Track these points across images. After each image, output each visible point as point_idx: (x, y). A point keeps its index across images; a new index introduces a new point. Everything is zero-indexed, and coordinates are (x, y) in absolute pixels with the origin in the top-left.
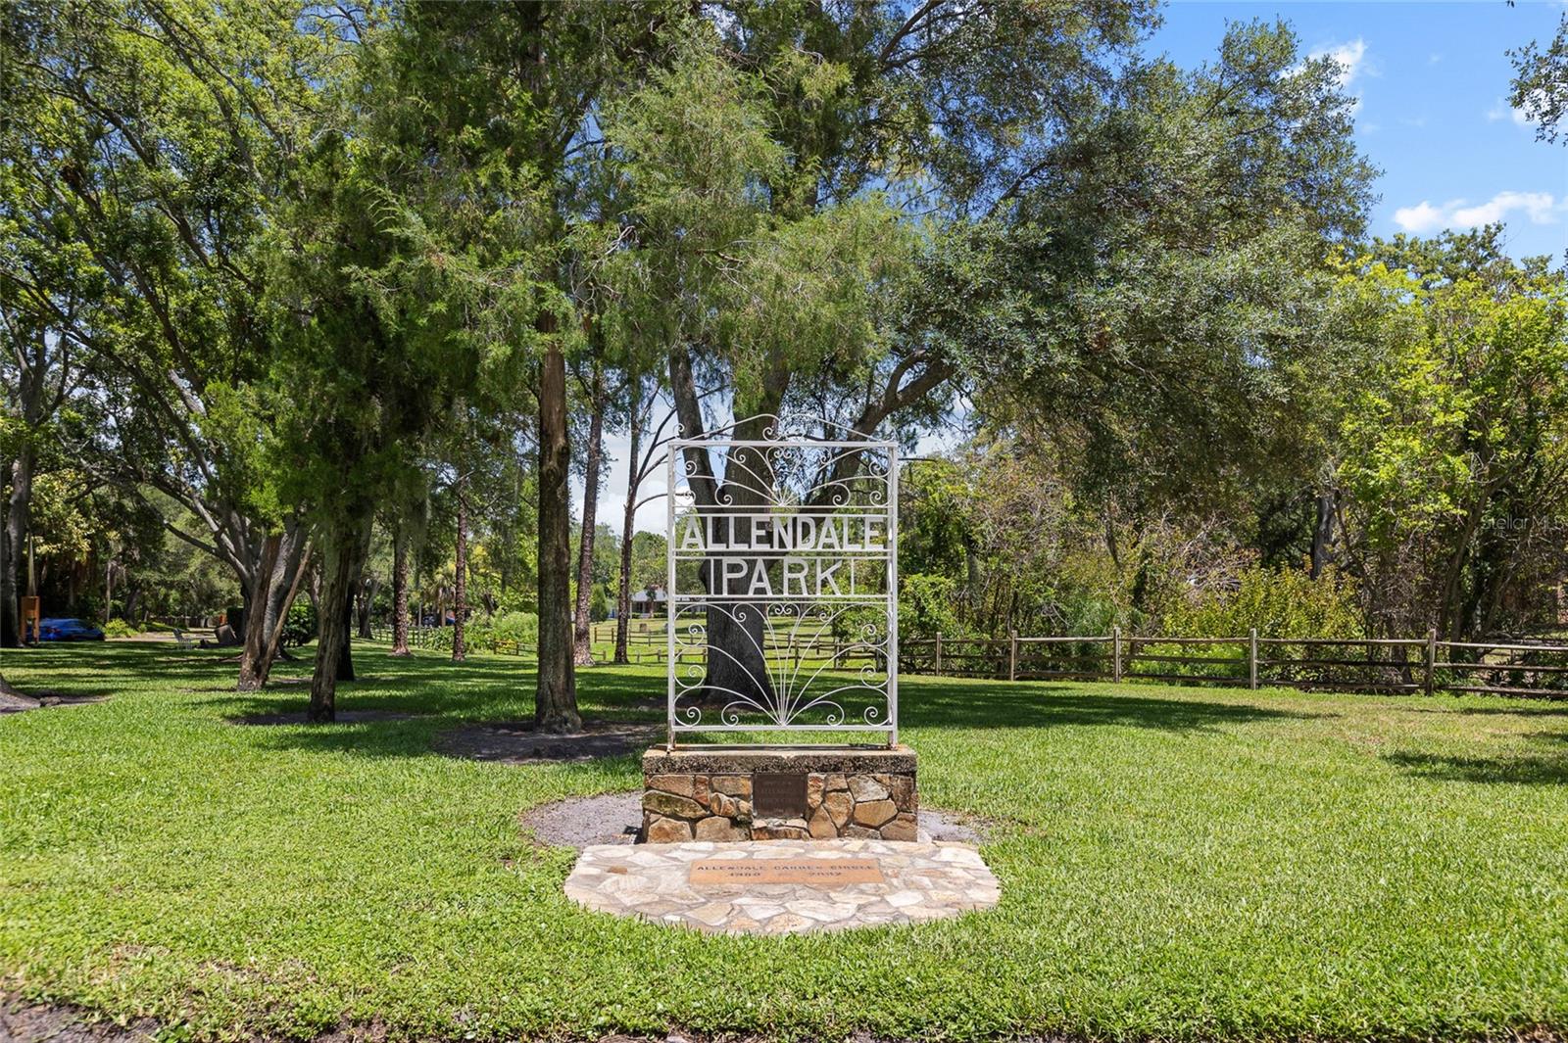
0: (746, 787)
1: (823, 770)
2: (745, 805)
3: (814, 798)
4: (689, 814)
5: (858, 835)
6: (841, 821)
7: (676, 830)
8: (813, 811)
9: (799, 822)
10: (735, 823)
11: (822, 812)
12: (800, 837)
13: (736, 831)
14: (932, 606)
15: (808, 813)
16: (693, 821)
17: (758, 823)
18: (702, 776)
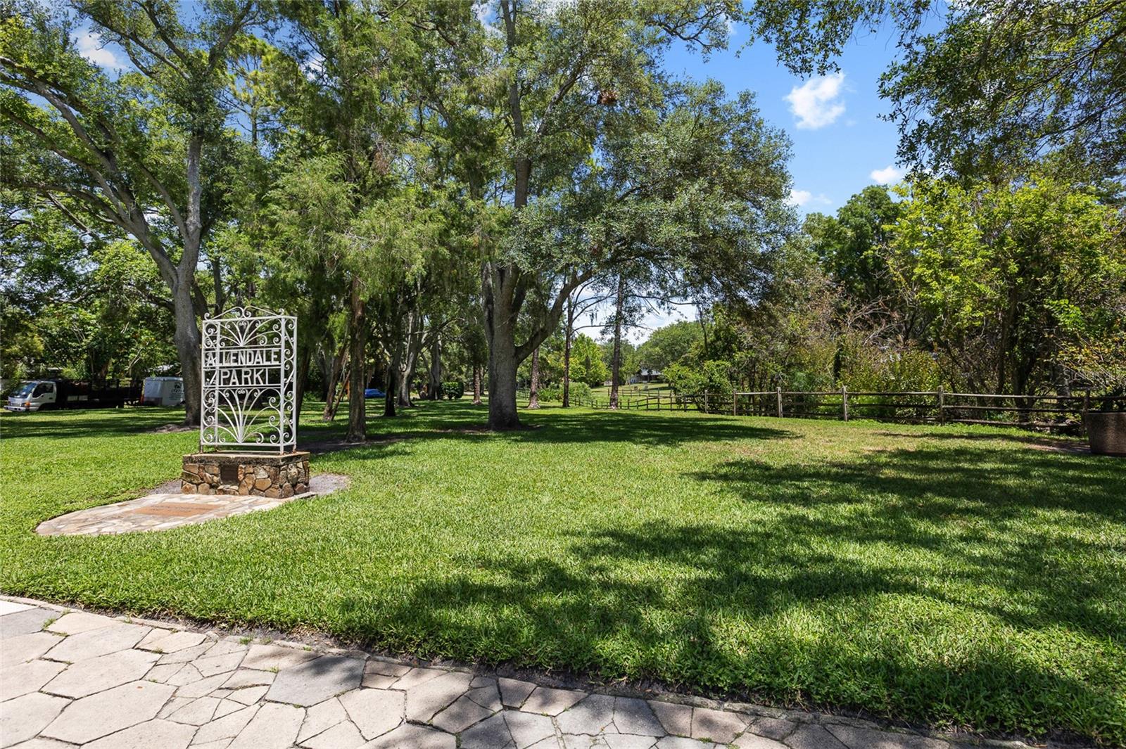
0: (217, 470)
1: (244, 463)
2: (216, 479)
3: (241, 477)
4: (196, 482)
5: (257, 494)
6: (250, 487)
7: (191, 488)
8: (240, 482)
9: (236, 487)
10: (212, 487)
11: (244, 483)
12: (234, 494)
13: (211, 490)
14: (716, 377)
15: (238, 482)
16: (198, 485)
17: (221, 487)
18: (202, 465)
